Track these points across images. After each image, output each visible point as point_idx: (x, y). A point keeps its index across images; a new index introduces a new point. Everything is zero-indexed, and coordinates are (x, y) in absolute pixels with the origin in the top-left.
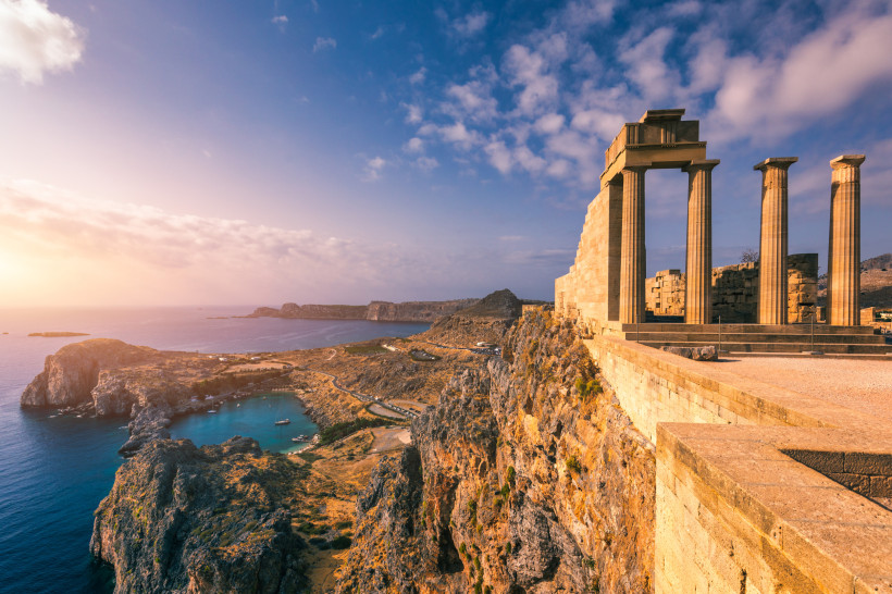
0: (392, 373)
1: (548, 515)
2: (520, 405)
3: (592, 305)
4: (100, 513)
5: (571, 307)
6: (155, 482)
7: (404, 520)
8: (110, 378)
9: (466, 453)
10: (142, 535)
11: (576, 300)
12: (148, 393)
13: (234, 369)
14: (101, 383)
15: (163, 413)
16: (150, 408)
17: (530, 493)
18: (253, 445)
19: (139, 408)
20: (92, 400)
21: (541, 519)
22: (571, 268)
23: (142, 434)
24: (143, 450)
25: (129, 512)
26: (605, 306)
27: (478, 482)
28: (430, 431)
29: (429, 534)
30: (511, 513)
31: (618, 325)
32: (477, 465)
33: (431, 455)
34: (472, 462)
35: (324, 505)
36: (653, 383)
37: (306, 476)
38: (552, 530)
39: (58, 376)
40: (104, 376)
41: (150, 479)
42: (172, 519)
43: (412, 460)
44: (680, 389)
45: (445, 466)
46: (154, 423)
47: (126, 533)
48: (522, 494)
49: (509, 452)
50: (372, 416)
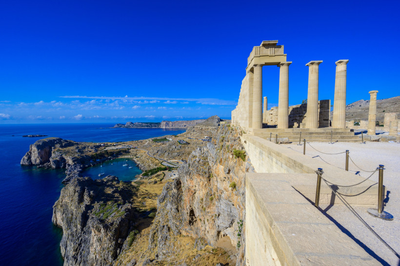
0: (171, 149)
1: (230, 203)
2: (218, 161)
3: (243, 121)
4: (55, 207)
5: (237, 122)
6: (77, 194)
7: (175, 207)
8: (57, 153)
9: (199, 180)
10: (72, 214)
11: (238, 119)
12: (72, 159)
13: (107, 149)
14: (53, 155)
15: (79, 167)
16: (73, 165)
17: (223, 195)
18: (116, 179)
19: (69, 165)
20: (50, 162)
21: (227, 205)
22: (237, 107)
23: (71, 175)
24: (71, 182)
25: (66, 206)
26: (247, 122)
27: (204, 191)
28: (185, 172)
29: (185, 212)
30: (216, 203)
31: (251, 130)
32: (203, 184)
33: (185, 181)
34: (201, 183)
35: (145, 201)
36: (261, 153)
37: (138, 190)
38: (232, 209)
39: (35, 153)
40: (54, 152)
41: (75, 193)
42: (84, 208)
43: (178, 183)
44: (269, 156)
45: (191, 185)
46: (76, 171)
47: (66, 215)
48: (220, 196)
49: (215, 180)
50: (163, 166)
